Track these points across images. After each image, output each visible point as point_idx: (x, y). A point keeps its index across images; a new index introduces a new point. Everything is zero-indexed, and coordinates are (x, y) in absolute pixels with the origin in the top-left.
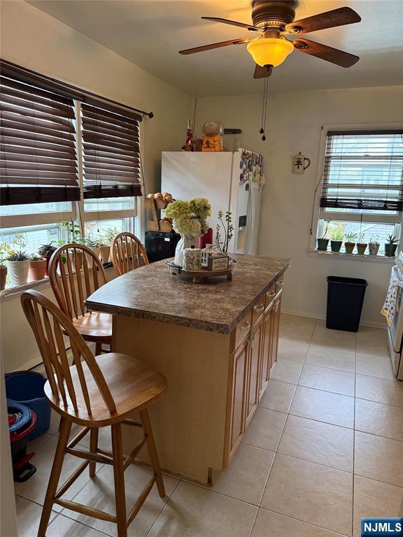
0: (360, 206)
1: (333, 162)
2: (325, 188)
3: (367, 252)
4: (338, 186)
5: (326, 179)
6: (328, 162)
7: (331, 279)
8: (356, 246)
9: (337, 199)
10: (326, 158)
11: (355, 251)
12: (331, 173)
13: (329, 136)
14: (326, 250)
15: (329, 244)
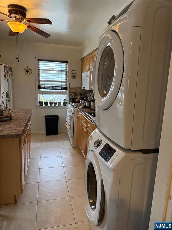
0: (53, 89)
1: (41, 71)
2: (39, 82)
3: (57, 105)
4: (44, 81)
5: (39, 78)
6: (39, 71)
7: (46, 116)
8: (53, 103)
9: (44, 86)
10: (38, 70)
11: (53, 105)
12: (41, 75)
13: (38, 61)
14: (43, 105)
15: (44, 103)
